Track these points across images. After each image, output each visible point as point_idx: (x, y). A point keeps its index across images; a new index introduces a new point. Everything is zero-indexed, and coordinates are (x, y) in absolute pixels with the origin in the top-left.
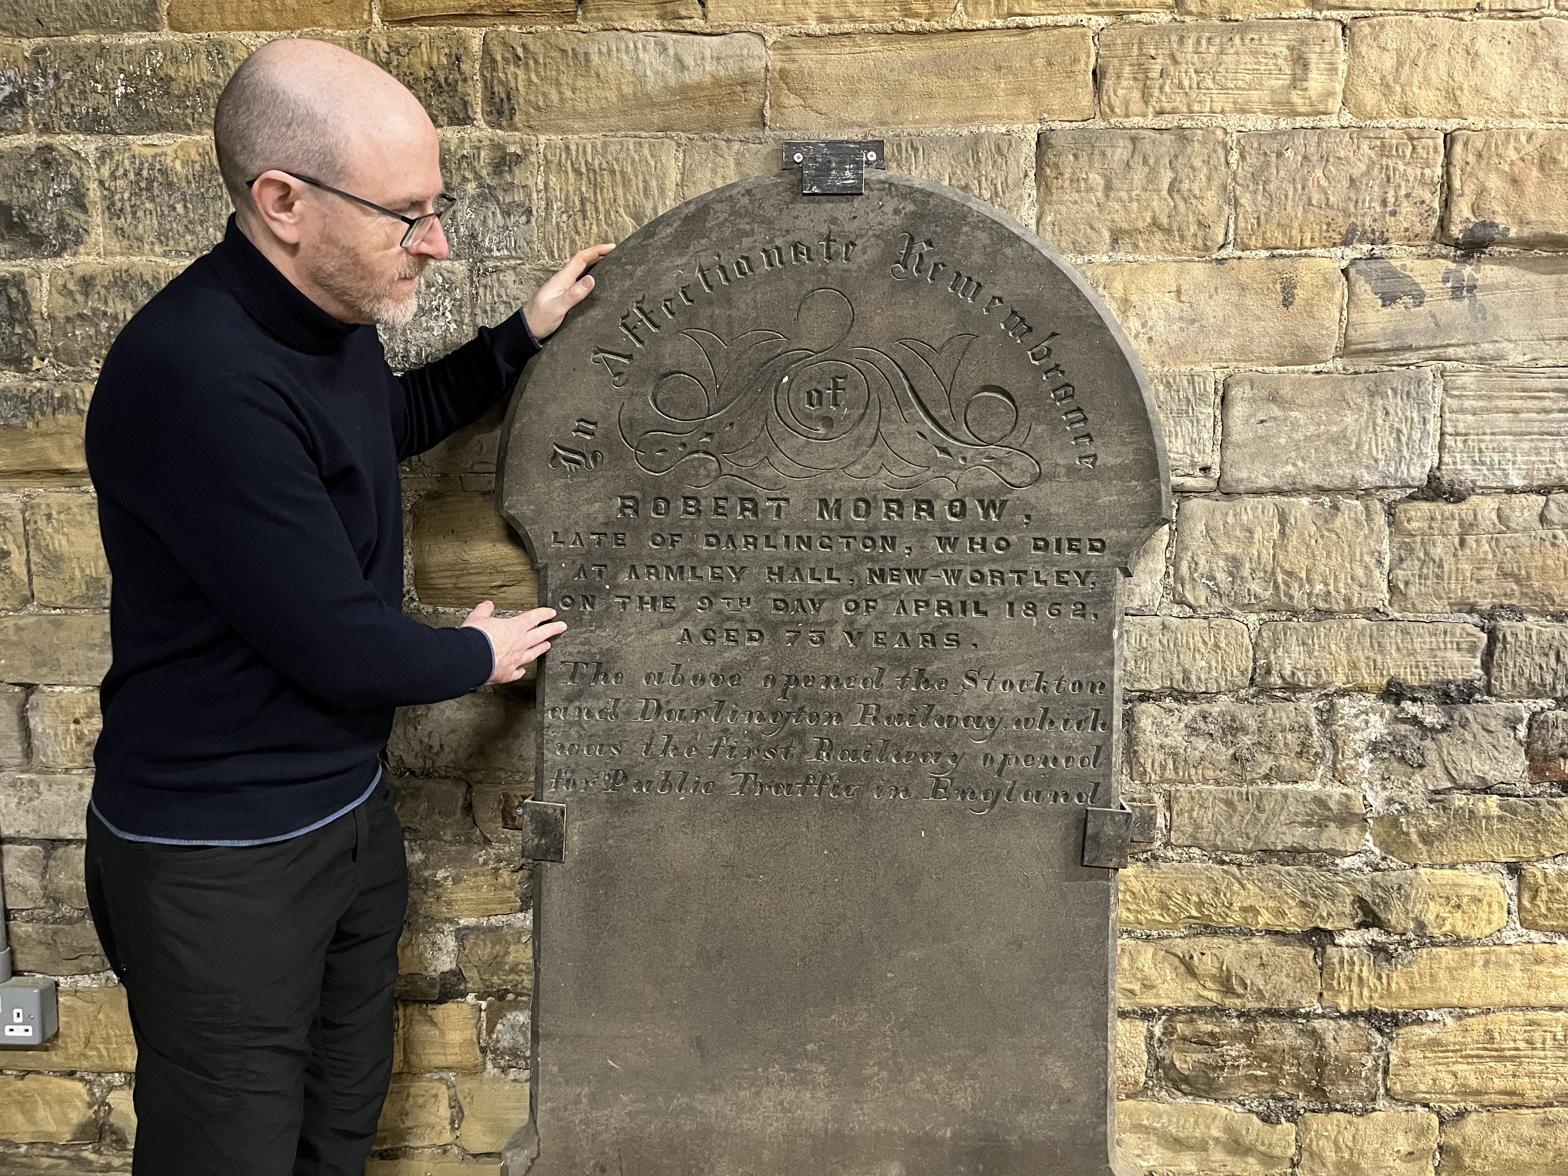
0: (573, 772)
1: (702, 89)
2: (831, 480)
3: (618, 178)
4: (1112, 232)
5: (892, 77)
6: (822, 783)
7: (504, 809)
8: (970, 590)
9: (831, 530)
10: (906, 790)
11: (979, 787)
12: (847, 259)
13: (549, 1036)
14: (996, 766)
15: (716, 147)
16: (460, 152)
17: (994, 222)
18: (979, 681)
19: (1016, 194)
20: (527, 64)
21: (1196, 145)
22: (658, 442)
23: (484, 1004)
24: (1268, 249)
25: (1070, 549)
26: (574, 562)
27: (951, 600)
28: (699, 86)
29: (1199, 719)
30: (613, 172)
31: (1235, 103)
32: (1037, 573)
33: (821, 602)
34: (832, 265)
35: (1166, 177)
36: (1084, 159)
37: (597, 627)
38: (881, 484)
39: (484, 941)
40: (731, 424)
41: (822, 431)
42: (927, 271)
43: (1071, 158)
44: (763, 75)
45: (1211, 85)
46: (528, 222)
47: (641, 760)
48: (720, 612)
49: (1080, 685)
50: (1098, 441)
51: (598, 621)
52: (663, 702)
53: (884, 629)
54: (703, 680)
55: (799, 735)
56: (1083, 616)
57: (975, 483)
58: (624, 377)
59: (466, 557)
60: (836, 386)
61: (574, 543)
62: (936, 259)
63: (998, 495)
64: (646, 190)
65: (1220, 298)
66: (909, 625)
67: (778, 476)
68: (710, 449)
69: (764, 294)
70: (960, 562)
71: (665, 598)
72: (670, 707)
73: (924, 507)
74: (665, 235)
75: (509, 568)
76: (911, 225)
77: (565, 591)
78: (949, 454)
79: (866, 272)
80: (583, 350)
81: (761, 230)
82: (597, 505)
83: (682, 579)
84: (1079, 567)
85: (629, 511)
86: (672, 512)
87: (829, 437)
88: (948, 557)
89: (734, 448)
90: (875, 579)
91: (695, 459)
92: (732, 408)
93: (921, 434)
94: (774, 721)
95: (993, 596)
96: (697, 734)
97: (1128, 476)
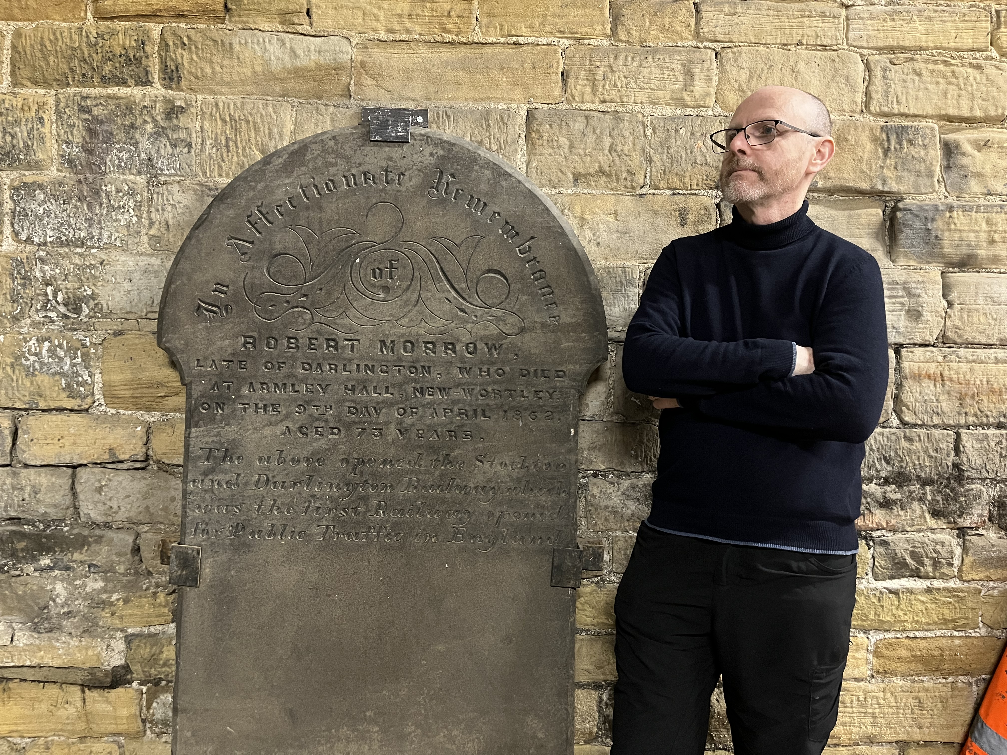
0: (207, 524)
1: (309, 71)
2: (388, 328)
3: (252, 126)
4: (574, 174)
5: (434, 70)
6: (379, 531)
7: (162, 551)
8: (480, 403)
9: (388, 361)
10: (436, 536)
11: (484, 534)
12: (399, 184)
13: (185, 710)
14: (496, 519)
15: (317, 109)
16: (143, 104)
17: (494, 164)
18: (485, 462)
19: (513, 148)
20: (190, 49)
21: (626, 123)
22: (270, 300)
23: (144, 689)
24: (670, 189)
25: (544, 376)
26: (210, 380)
27: (467, 408)
28: (307, 69)
29: (631, 489)
30: (248, 122)
31: (649, 98)
32: (523, 392)
33: (381, 409)
34: (389, 187)
35: (607, 141)
36: (556, 128)
37: (226, 425)
38: (421, 331)
39: (145, 644)
40: (321, 289)
41: (382, 295)
42: (451, 194)
43: (548, 127)
44: (349, 64)
45: (634, 86)
46: (189, 152)
47: (254, 516)
48: (311, 416)
49: (550, 465)
50: (561, 308)
51: (227, 420)
52: (270, 476)
53: (422, 427)
54: (299, 461)
55: (365, 499)
56: (552, 420)
57: (482, 333)
58: (248, 256)
59: (140, 376)
60: (392, 266)
61: (211, 367)
62: (457, 186)
63: (497, 340)
64: (270, 134)
65: (642, 219)
66: (439, 425)
67: (352, 324)
68: (306, 306)
69: (344, 204)
70: (472, 384)
71: (273, 405)
72: (275, 480)
73: (450, 347)
74: (277, 163)
75: (170, 384)
76: (442, 164)
77: (203, 400)
78: (466, 313)
79: (412, 192)
80: (220, 237)
81: (342, 162)
82: (227, 341)
83: (285, 392)
84: (549, 388)
85: (250, 346)
86: (279, 347)
87: (387, 299)
88: (465, 380)
89: (322, 305)
90: (417, 394)
91: (296, 312)
92: (321, 278)
93: (447, 299)
94: (347, 489)
95: (494, 406)
96: (294, 498)
97: (580, 330)
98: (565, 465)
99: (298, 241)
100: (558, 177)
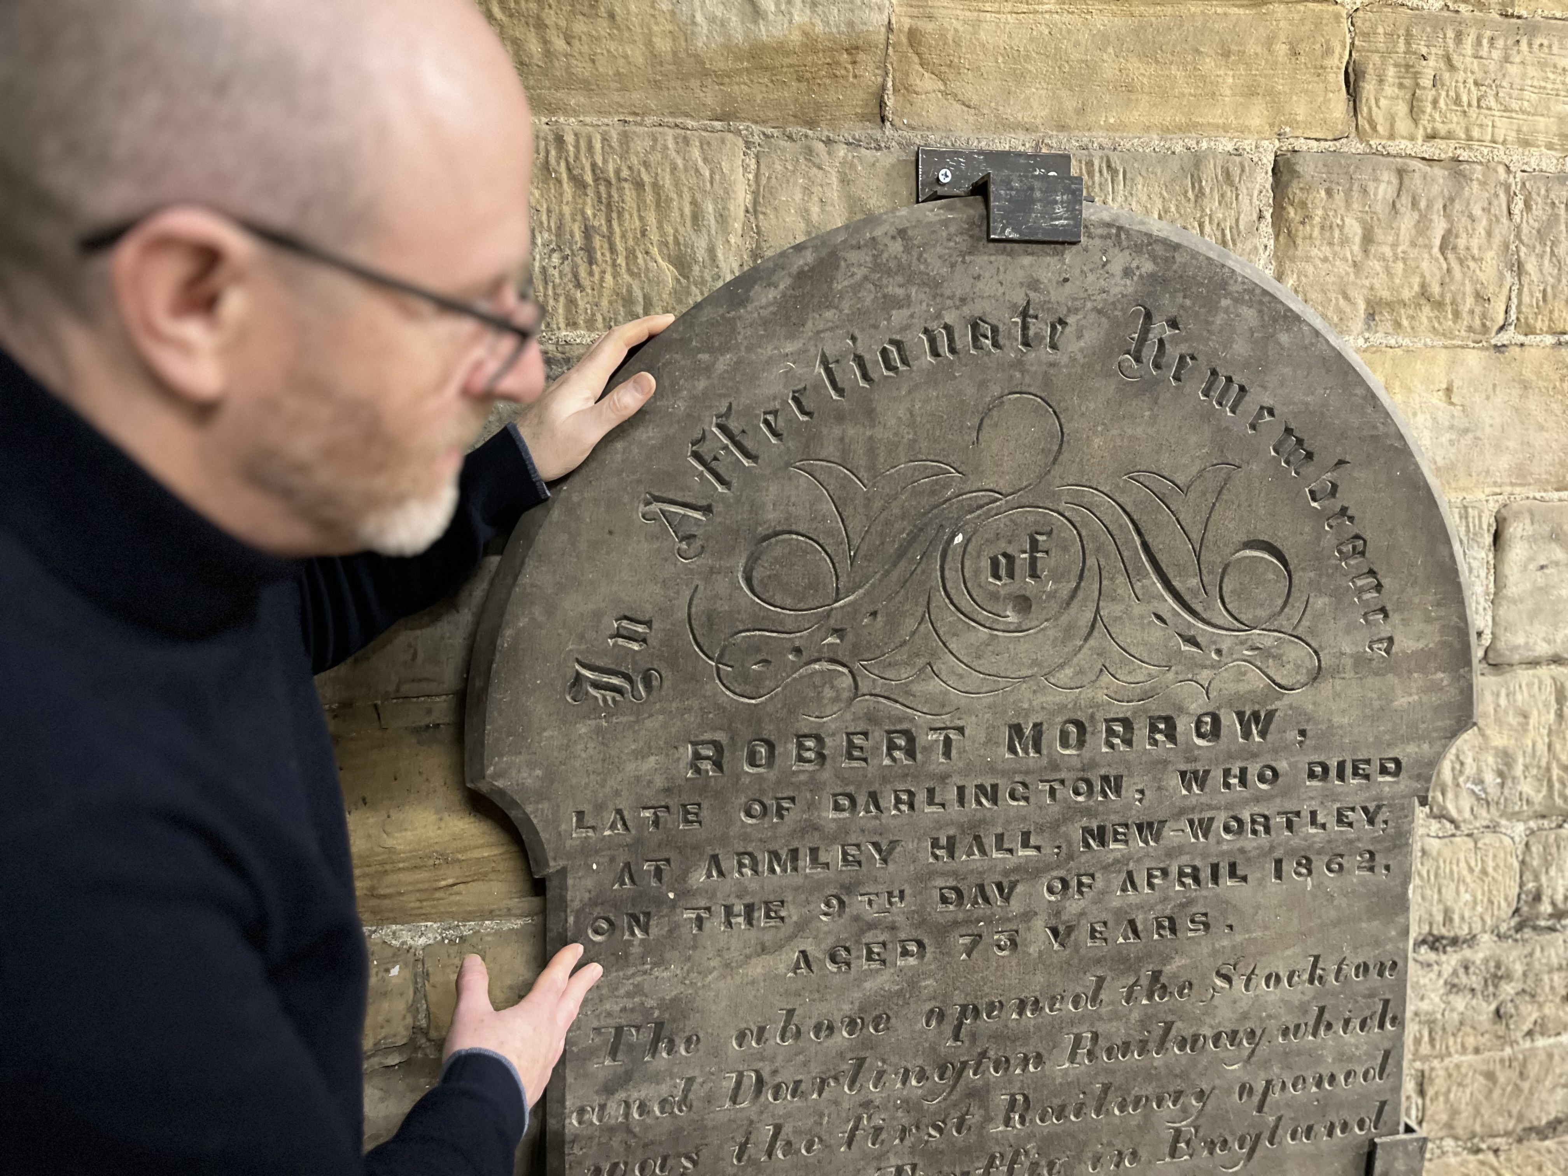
1: (787, 54)
2: (1028, 695)
3: (649, 197)
4: (1368, 302)
6: (1013, 1162)
8: (1225, 847)
9: (1027, 773)
10: (1134, 1154)
11: (1233, 1133)
12: (1054, 346)
14: (1256, 1098)
15: (809, 151)
18: (1235, 979)
21: (1475, 185)
22: (754, 648)
24: (1554, 333)
25: (1355, 774)
26: (612, 860)
27: (1198, 863)
28: (781, 49)
29: (1461, 971)
30: (639, 185)
32: (1313, 814)
33: (1013, 886)
34: (1032, 355)
35: (1439, 227)
36: (1339, 198)
37: (655, 965)
38: (1101, 697)
41: (1012, 617)
42: (1169, 367)
43: (1323, 193)
44: (882, 38)
45: (1493, 104)
47: (730, 1170)
48: (857, 918)
49: (1366, 967)
50: (1395, 618)
51: (656, 953)
52: (765, 1075)
53: (1104, 916)
54: (831, 1028)
55: (980, 1094)
56: (1371, 869)
57: (1232, 688)
58: (698, 543)
60: (1034, 546)
61: (613, 827)
62: (1183, 348)
64: (697, 218)
65: (1499, 399)
66: (1140, 907)
67: (947, 693)
68: (840, 658)
69: (927, 401)
70: (1211, 807)
71: (766, 903)
72: (778, 1079)
73: (1162, 726)
74: (764, 301)
75: (469, 855)
76: (1149, 294)
77: (598, 911)
78: (1197, 645)
79: (1083, 366)
80: (626, 499)
81: (922, 296)
82: (652, 759)
83: (795, 869)
84: (1367, 800)
85: (707, 766)
86: (778, 761)
87: (1024, 627)
88: (1194, 800)
89: (878, 653)
90: (1091, 841)
91: (815, 672)
92: (873, 586)
93: (1158, 617)
94: (941, 1078)
95: (1254, 853)
96: (821, 1115)
97: (1432, 665)
98: (1395, 964)
100: (1340, 311)
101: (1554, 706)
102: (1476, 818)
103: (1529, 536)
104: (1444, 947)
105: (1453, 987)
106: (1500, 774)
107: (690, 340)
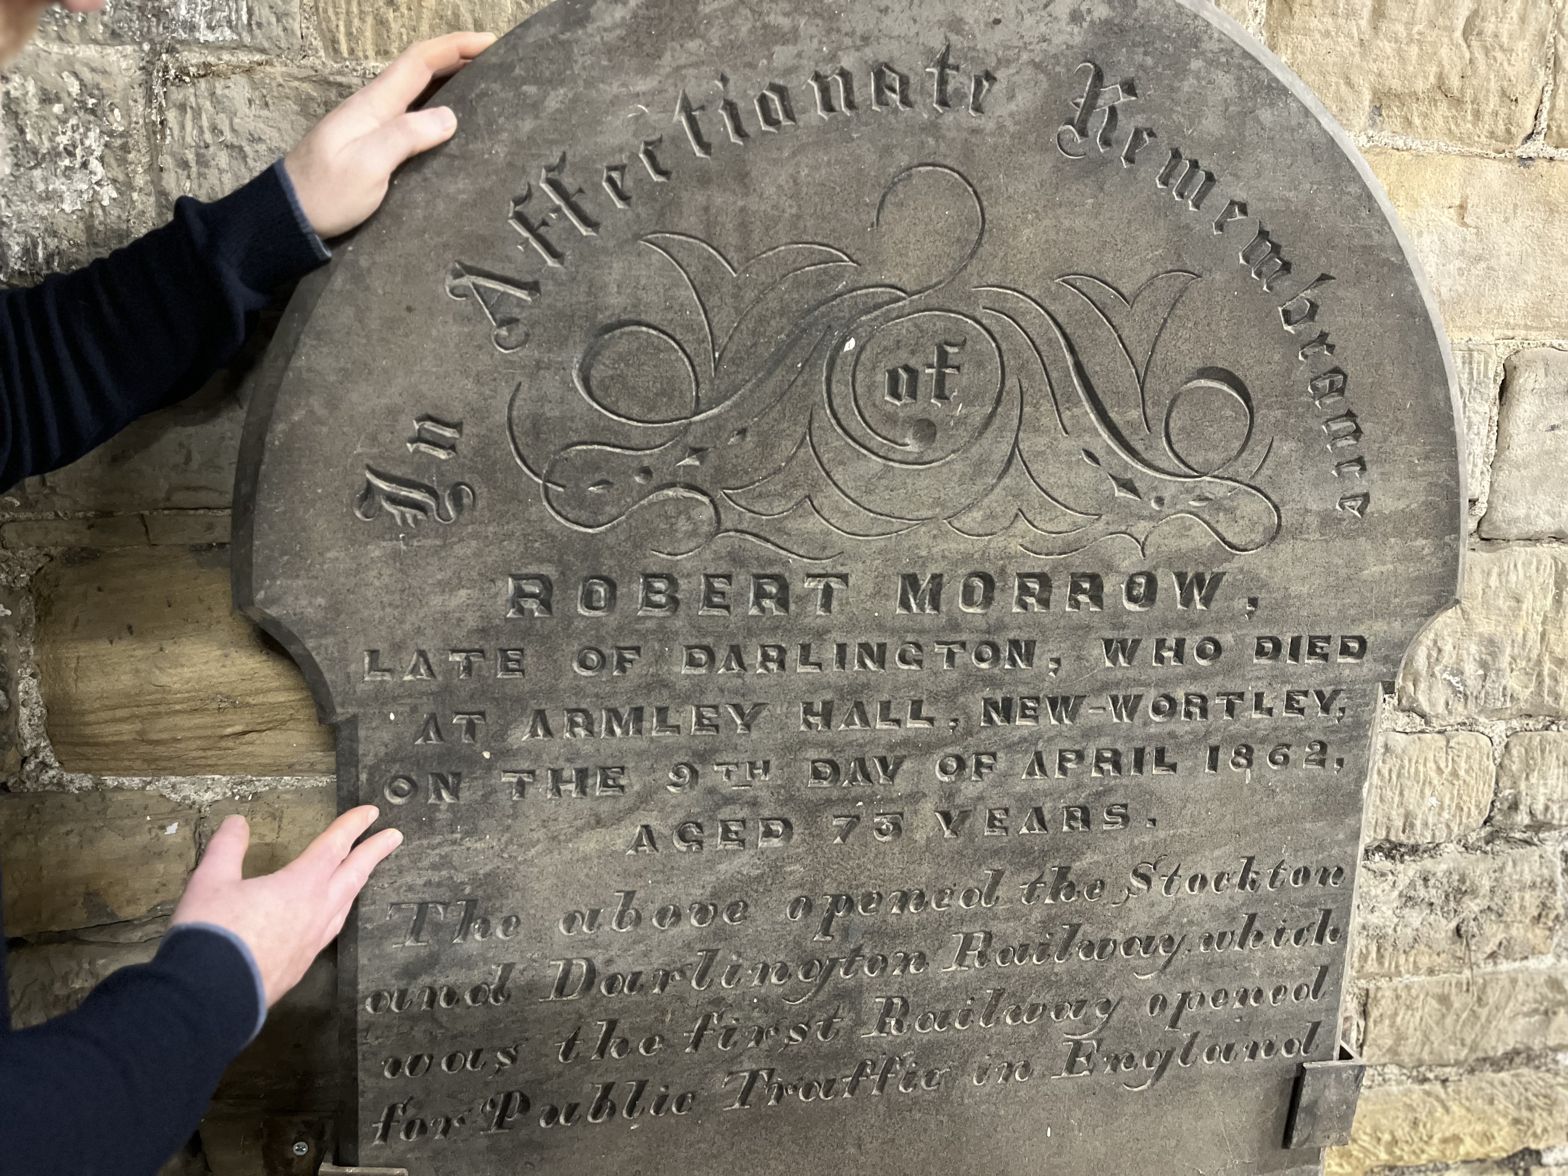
0: (420, 1106)
2: (926, 540)
4: (1375, 93)
6: (887, 1070)
8: (1152, 730)
9: (921, 632)
10: (1026, 1067)
11: (1140, 1048)
12: (978, 109)
14: (1170, 1012)
18: (1155, 881)
22: (592, 465)
25: (1312, 652)
26: (414, 709)
27: (1119, 747)
29: (1419, 883)
32: (1259, 696)
33: (899, 762)
34: (950, 117)
37: (467, 834)
38: (1015, 546)
41: (912, 446)
42: (1120, 143)
47: (555, 1068)
48: (711, 791)
49: (1307, 872)
50: (1373, 471)
51: (468, 820)
52: (598, 963)
53: (1006, 802)
54: (677, 915)
55: (851, 996)
56: (1322, 763)
57: (1173, 544)
58: (521, 329)
59: (164, 680)
60: (943, 360)
61: (415, 671)
62: (1140, 121)
63: (1209, 564)
65: (1519, 223)
66: (1047, 794)
67: (829, 533)
68: (699, 481)
69: (815, 168)
70: (1138, 683)
71: (604, 769)
72: (613, 970)
73: (1086, 585)
74: (608, 21)
75: (260, 699)
76: (1100, 48)
77: (396, 768)
78: (1134, 490)
79: (1012, 137)
80: (429, 267)
81: (813, 30)
82: (463, 593)
83: (639, 731)
84: (1323, 683)
85: (531, 605)
86: (620, 604)
87: (926, 459)
88: (1119, 675)
89: (746, 479)
90: (994, 716)
91: (669, 499)
92: (743, 398)
93: (1090, 455)
94: (806, 976)
95: (1188, 738)
96: (664, 1013)
97: (1412, 530)
98: (1340, 870)
99: (677, 283)
100: (1339, 99)
101: (1552, 590)
102: (1450, 713)
103: (1542, 390)
104: (1402, 856)
105: (1408, 900)
106: (1483, 664)
107: (512, 67)
